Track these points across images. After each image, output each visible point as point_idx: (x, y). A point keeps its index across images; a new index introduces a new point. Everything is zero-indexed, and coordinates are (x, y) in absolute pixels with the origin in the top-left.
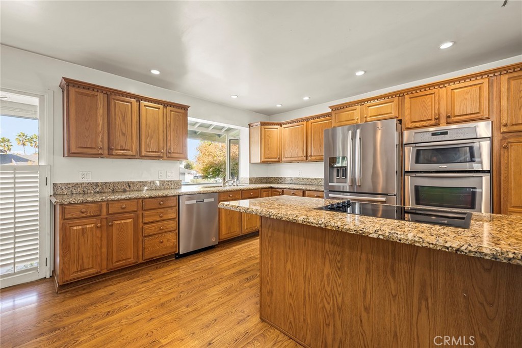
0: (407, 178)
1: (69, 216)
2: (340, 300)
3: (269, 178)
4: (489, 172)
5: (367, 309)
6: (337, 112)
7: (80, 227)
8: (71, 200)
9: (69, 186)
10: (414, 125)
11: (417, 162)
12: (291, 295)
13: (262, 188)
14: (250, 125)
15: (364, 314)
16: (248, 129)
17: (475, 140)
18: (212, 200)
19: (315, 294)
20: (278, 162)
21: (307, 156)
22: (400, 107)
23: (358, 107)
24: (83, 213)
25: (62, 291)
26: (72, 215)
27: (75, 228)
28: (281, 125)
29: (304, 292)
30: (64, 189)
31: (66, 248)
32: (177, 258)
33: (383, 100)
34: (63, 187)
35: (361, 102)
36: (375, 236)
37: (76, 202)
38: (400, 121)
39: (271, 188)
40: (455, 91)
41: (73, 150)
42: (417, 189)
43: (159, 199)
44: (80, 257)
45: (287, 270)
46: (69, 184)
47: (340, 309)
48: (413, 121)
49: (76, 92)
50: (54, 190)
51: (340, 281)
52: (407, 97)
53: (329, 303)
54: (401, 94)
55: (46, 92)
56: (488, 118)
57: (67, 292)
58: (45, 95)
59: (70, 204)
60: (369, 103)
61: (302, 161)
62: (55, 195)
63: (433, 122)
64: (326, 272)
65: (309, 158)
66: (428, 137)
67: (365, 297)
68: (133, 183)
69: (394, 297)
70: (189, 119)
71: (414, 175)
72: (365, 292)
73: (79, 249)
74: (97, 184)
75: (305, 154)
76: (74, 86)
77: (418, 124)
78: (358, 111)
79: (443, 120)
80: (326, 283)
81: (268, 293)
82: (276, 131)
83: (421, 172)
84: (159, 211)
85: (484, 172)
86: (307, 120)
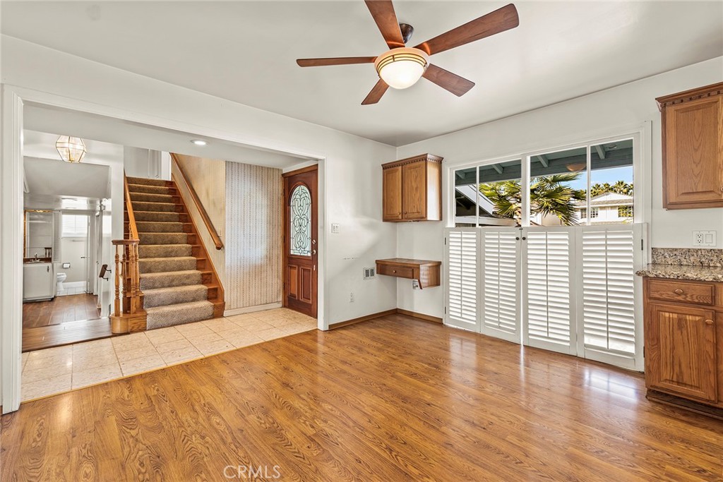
1: (657, 295)
7: (675, 316)
8: (659, 272)
9: (675, 253)
24: (679, 294)
25: (653, 399)
26: (661, 295)
27: (667, 315)
30: (667, 257)
31: (653, 339)
34: (666, 254)
37: (668, 277)
41: (673, 199)
44: (676, 362)
46: (676, 250)
49: (677, 110)
50: (653, 257)
55: (641, 127)
57: (659, 403)
58: (640, 131)
62: (654, 263)
73: (673, 348)
76: (674, 103)
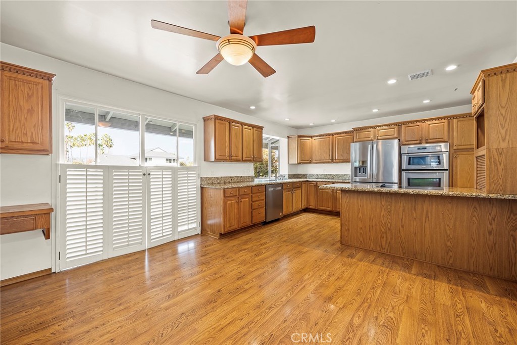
0: (404, 173)
2: (389, 225)
3: (298, 175)
4: (447, 170)
5: (403, 227)
6: (358, 132)
10: (407, 143)
11: (409, 164)
12: (361, 228)
13: (303, 181)
14: (288, 137)
15: (401, 229)
16: (287, 139)
17: (440, 153)
18: (280, 188)
19: (376, 225)
20: (310, 163)
21: (332, 159)
22: (399, 132)
23: (372, 130)
28: (311, 137)
29: (370, 225)
32: (264, 225)
33: (388, 127)
35: (375, 127)
36: (412, 193)
38: (399, 140)
39: (307, 181)
40: (431, 125)
42: (409, 179)
43: (258, 187)
45: (359, 217)
47: (389, 229)
48: (407, 140)
51: (389, 217)
52: (403, 127)
53: (383, 228)
54: (399, 125)
56: (446, 142)
59: (227, 188)
60: (380, 128)
61: (329, 162)
63: (418, 142)
64: (382, 214)
65: (334, 161)
66: (416, 150)
67: (402, 222)
68: (233, 177)
69: (415, 219)
70: (263, 135)
71: (407, 171)
72: (402, 220)
74: (218, 178)
75: (331, 158)
77: (410, 142)
78: (372, 132)
79: (424, 141)
80: (382, 219)
81: (346, 230)
82: (309, 141)
83: (411, 170)
84: (259, 194)
85: (445, 170)
86: (333, 135)
